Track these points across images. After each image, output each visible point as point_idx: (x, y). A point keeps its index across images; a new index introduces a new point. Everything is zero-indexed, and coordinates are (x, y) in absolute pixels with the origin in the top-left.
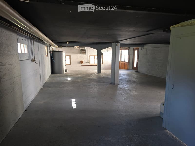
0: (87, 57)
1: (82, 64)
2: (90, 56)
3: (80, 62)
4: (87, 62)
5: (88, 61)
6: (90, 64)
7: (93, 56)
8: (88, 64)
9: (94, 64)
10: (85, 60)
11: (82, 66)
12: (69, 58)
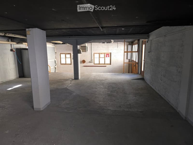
0: (90, 55)
1: (85, 64)
2: (94, 54)
3: (82, 61)
4: (90, 62)
5: (92, 60)
6: (94, 64)
7: (99, 54)
8: (92, 64)
9: (99, 64)
10: (88, 59)
11: (84, 66)
12: (69, 57)
